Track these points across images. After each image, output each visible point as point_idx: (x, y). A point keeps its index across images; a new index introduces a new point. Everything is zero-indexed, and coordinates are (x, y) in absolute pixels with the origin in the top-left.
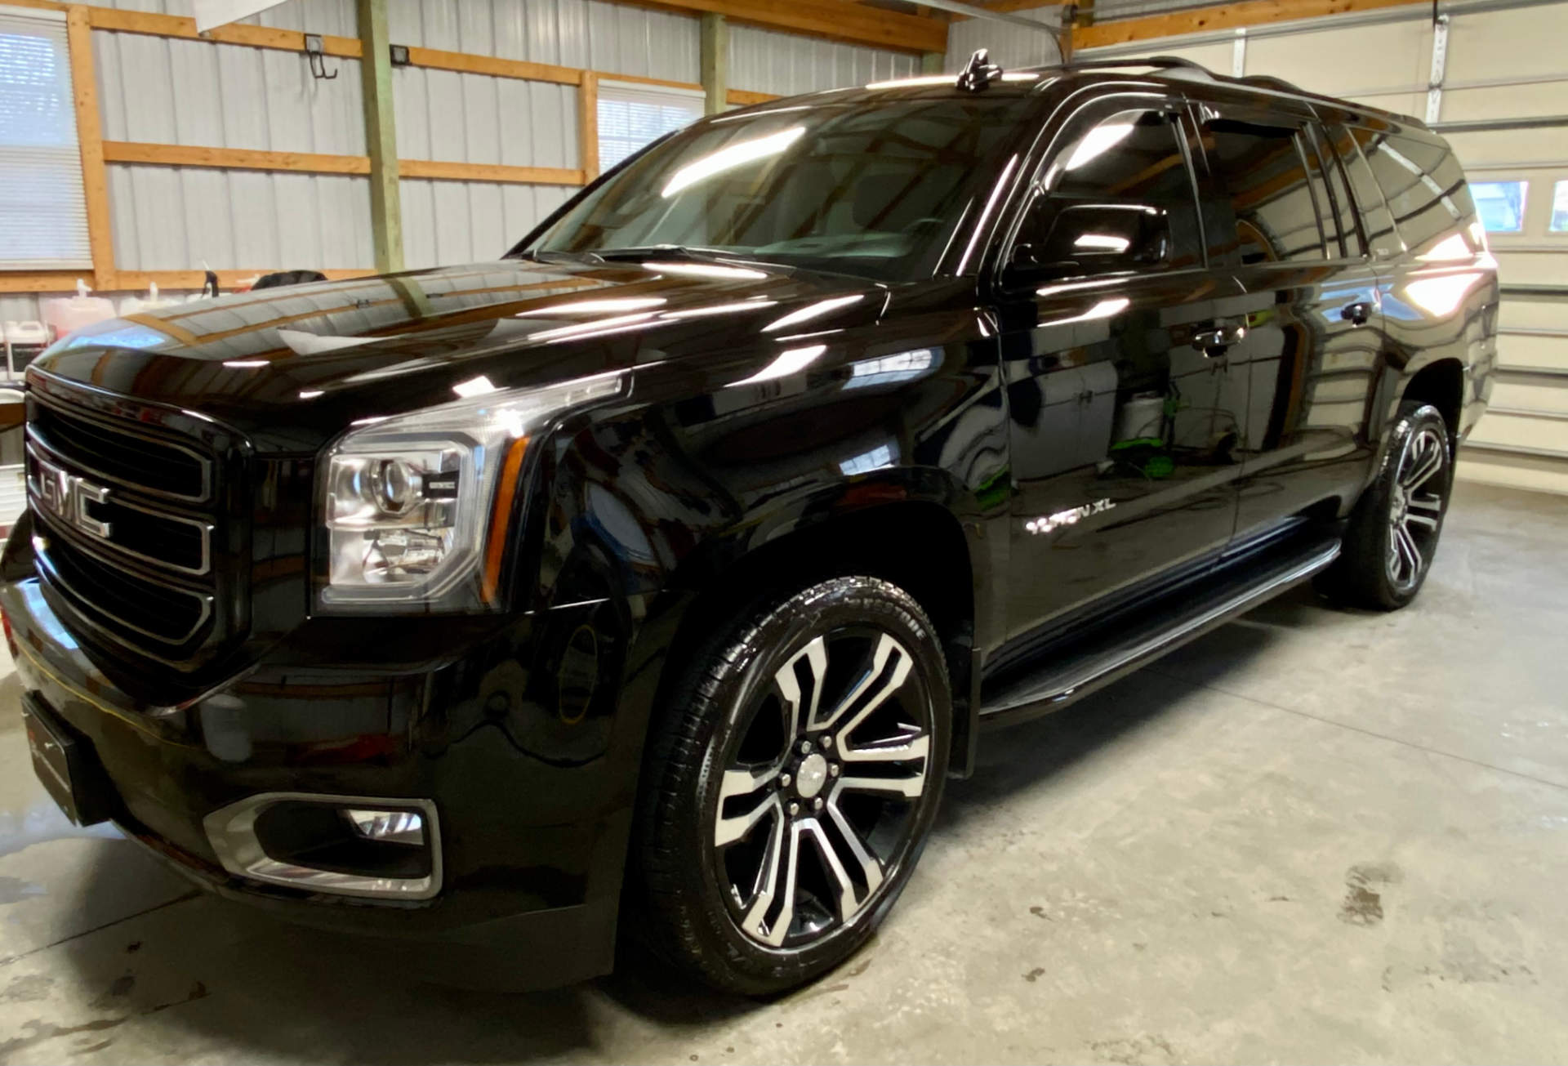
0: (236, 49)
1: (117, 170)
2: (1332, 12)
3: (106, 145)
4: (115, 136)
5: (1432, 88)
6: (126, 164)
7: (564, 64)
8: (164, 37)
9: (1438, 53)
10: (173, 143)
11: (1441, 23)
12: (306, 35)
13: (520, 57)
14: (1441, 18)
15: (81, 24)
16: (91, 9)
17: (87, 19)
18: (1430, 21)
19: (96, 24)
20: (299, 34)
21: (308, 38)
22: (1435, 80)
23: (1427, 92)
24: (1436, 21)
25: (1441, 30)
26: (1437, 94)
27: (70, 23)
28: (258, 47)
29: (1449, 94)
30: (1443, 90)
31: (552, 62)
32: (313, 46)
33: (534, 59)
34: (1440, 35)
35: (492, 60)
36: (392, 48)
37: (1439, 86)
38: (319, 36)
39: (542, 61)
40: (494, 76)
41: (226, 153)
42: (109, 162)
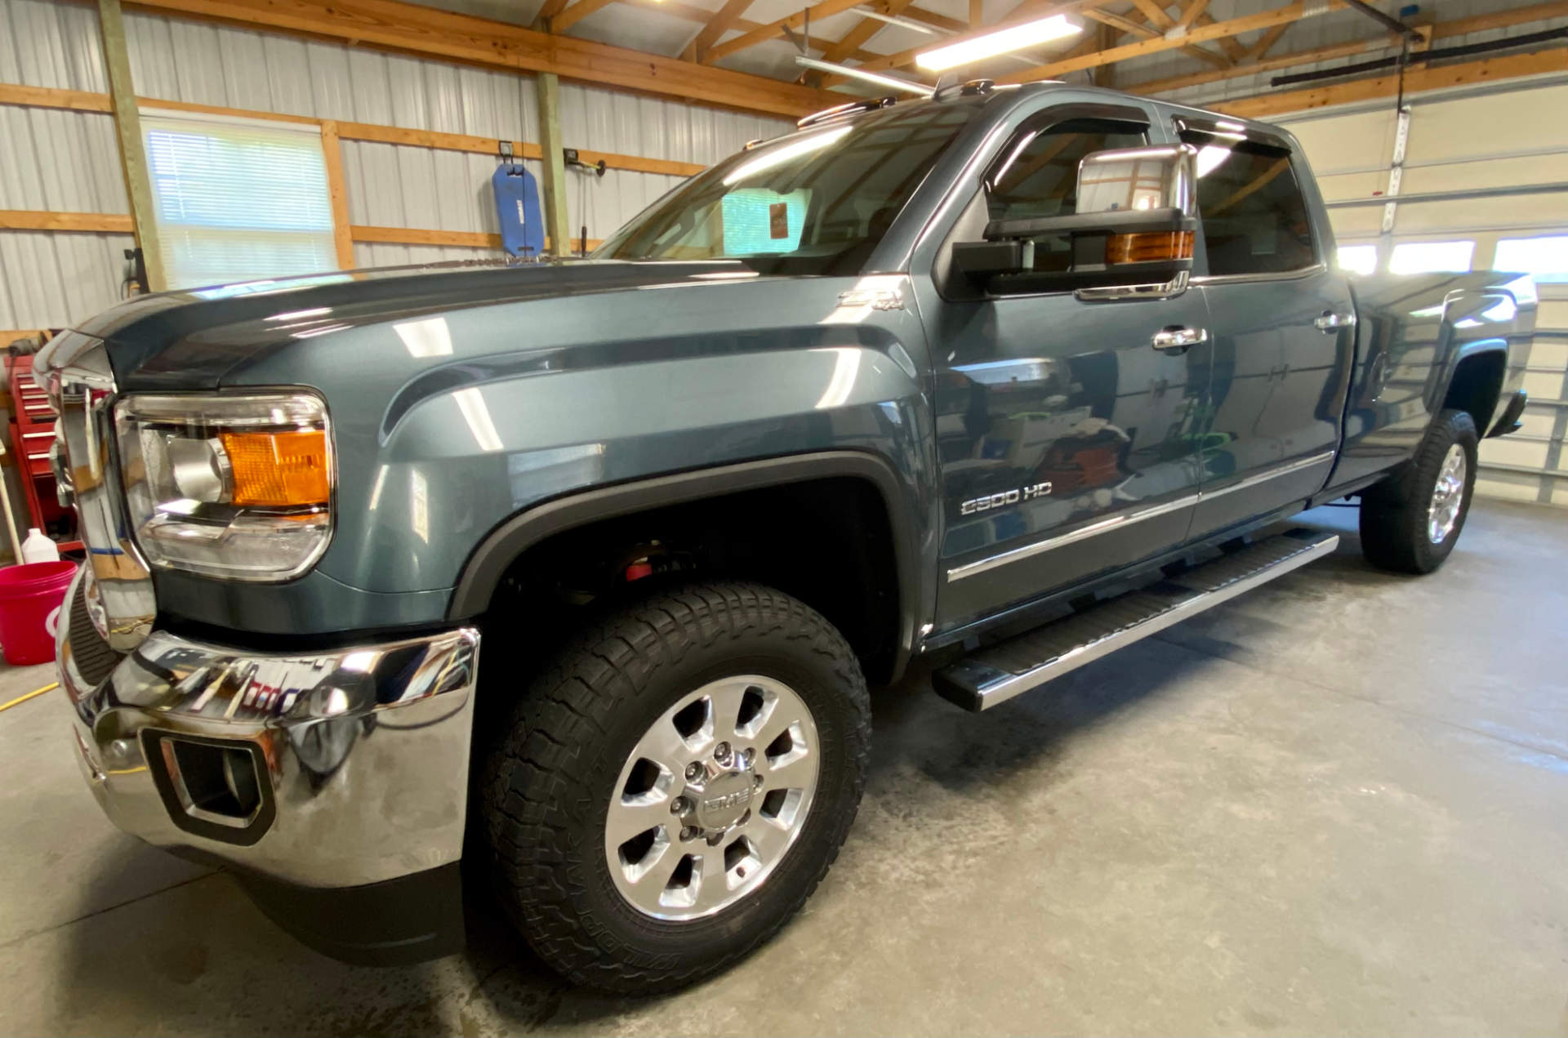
0: (449, 153)
1: (362, 248)
2: (1311, 106)
3: (353, 228)
4: (360, 222)
5: (1394, 166)
6: (369, 243)
7: (695, 162)
8: (394, 144)
9: (1401, 140)
10: (403, 227)
11: (1404, 112)
12: (500, 142)
13: (662, 157)
14: (1404, 108)
15: (331, 135)
16: (338, 123)
17: (335, 131)
18: (1395, 111)
19: (343, 135)
20: (494, 141)
21: (502, 144)
22: (1396, 159)
23: (1389, 170)
24: (1400, 110)
25: (1404, 118)
26: (1398, 171)
27: (324, 134)
28: (465, 152)
29: (1409, 172)
30: (1403, 169)
31: (686, 160)
32: (506, 150)
33: (672, 159)
34: (1403, 123)
35: (641, 160)
36: (566, 152)
37: (1400, 165)
38: (510, 142)
39: (679, 160)
40: (642, 172)
41: (440, 234)
42: (356, 242)
